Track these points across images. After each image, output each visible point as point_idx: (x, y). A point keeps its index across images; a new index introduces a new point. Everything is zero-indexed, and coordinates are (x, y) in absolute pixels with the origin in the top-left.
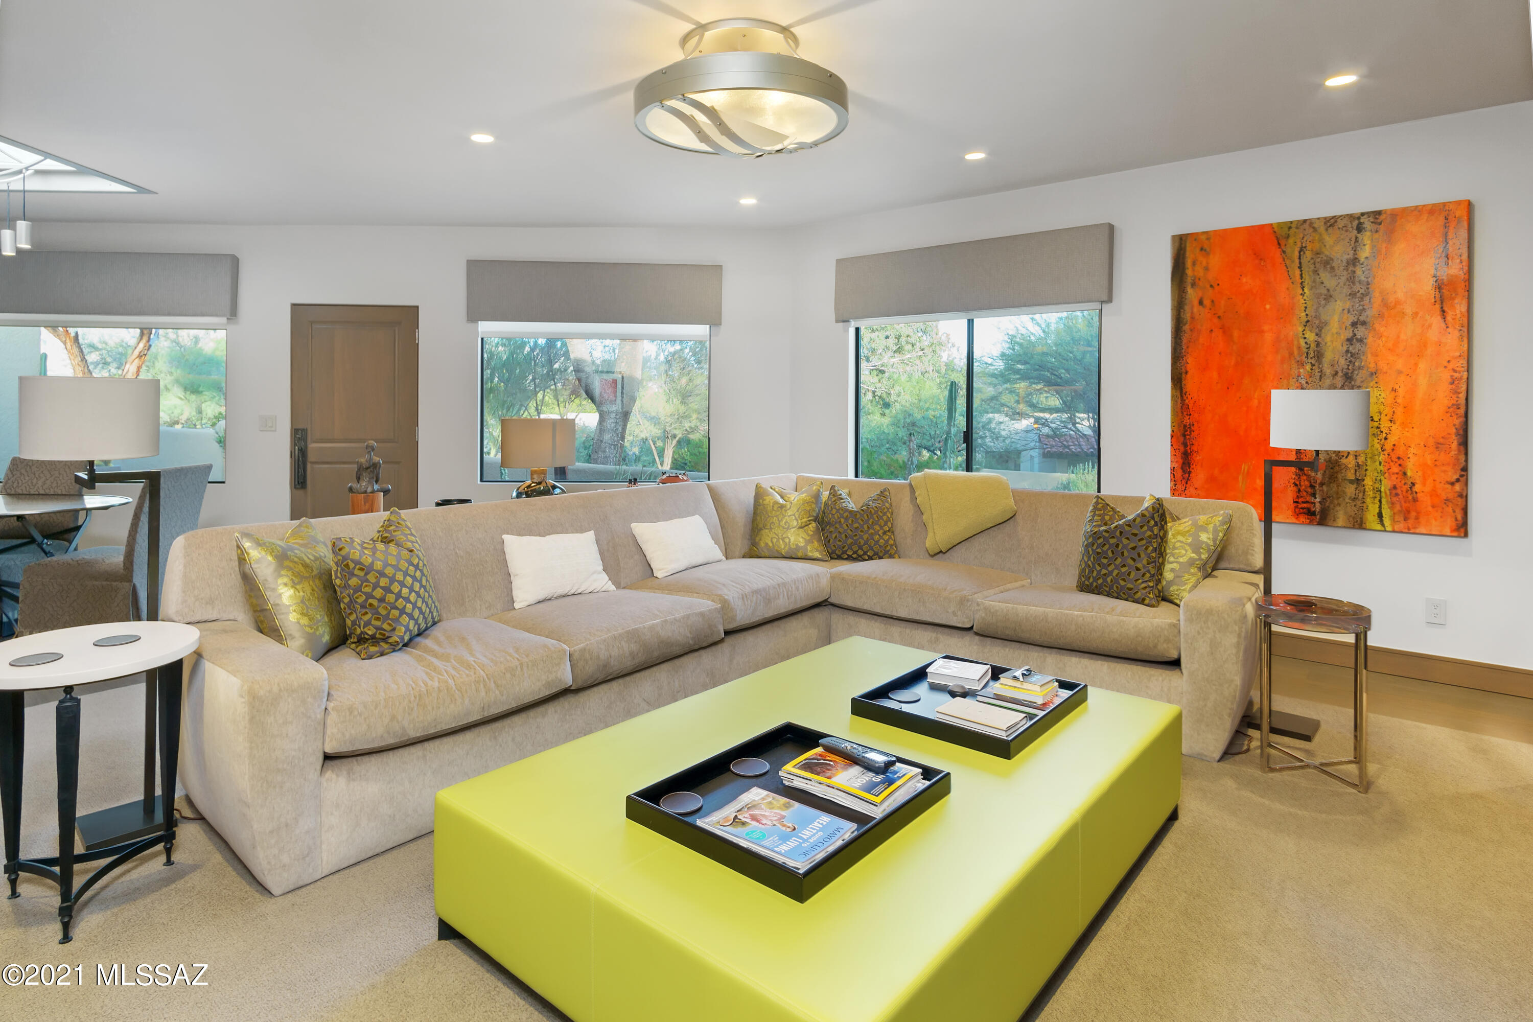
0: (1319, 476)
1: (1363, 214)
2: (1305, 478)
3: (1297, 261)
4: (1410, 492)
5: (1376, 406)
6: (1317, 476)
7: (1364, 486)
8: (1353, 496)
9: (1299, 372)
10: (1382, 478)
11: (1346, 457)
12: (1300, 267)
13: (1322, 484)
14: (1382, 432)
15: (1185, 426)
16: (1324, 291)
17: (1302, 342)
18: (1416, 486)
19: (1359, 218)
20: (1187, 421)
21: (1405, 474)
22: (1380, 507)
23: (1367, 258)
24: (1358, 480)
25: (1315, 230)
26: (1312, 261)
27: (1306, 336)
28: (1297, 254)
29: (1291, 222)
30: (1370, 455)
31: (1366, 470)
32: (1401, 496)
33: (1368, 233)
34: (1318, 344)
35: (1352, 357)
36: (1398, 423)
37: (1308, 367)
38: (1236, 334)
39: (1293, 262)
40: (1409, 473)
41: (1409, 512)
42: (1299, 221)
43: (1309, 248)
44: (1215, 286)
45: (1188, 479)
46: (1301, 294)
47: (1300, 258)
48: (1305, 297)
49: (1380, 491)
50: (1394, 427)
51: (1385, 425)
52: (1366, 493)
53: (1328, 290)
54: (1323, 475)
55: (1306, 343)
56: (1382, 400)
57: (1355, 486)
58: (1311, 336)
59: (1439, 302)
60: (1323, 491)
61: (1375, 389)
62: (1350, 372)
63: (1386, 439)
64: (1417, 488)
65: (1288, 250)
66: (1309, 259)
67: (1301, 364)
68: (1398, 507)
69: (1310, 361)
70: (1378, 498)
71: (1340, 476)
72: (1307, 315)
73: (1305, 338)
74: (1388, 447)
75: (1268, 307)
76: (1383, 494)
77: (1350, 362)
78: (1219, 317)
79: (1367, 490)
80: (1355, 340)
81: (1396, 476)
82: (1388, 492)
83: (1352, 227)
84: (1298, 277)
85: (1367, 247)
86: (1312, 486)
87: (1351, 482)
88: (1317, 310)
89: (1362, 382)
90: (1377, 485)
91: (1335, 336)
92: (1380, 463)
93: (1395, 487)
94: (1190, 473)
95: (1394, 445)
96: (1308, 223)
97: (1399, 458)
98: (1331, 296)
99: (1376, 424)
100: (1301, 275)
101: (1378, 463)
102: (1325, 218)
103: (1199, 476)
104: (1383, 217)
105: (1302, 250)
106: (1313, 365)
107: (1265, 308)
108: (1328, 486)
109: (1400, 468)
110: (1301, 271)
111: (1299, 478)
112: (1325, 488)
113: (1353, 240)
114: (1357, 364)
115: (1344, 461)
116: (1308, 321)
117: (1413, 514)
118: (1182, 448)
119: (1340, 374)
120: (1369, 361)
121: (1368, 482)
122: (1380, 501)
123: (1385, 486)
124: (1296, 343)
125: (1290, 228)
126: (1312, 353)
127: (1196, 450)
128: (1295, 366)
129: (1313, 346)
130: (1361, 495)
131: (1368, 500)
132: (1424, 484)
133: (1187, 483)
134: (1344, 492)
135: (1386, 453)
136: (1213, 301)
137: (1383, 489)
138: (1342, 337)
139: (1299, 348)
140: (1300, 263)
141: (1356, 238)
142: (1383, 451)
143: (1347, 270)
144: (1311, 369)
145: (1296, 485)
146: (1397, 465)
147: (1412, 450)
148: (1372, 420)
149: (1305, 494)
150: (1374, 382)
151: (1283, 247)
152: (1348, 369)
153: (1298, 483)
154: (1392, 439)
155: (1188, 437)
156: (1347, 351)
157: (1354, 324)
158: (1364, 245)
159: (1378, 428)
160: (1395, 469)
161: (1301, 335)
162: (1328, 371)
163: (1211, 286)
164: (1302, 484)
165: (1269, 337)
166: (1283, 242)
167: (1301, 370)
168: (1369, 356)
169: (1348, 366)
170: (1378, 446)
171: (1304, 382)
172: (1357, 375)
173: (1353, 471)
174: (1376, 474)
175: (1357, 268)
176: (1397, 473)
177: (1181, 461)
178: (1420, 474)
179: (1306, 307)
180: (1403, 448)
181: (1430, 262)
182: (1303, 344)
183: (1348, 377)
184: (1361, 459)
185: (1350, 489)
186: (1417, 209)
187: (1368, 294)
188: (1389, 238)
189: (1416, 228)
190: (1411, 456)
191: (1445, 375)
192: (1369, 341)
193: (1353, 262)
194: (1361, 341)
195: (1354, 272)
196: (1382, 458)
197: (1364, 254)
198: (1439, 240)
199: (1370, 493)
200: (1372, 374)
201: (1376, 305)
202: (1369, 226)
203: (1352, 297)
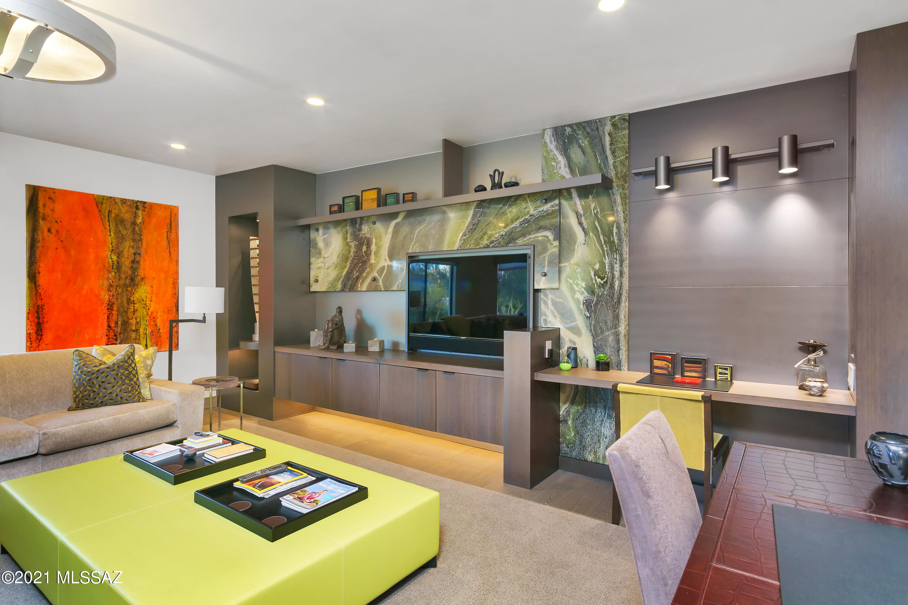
0: (119, 329)
1: (138, 201)
2: (112, 331)
3: (107, 218)
4: (158, 333)
5: (144, 294)
6: (118, 330)
7: (139, 332)
8: (135, 338)
9: (109, 276)
10: (147, 328)
11: (132, 319)
12: (109, 221)
13: (120, 334)
14: (147, 306)
15: (38, 306)
16: (121, 236)
17: (110, 260)
18: (161, 330)
19: (136, 203)
20: (40, 303)
21: (156, 325)
22: (146, 341)
23: (140, 223)
24: (136, 329)
25: (116, 203)
26: (115, 219)
27: (112, 257)
28: (107, 213)
29: (104, 196)
30: (142, 318)
31: (140, 325)
32: (155, 335)
33: (141, 211)
34: (118, 263)
35: (134, 270)
36: (153, 302)
37: (113, 274)
38: (73, 252)
39: (105, 217)
40: (158, 325)
41: (158, 342)
42: (108, 197)
43: (113, 211)
44: (59, 222)
45: (40, 339)
46: (109, 235)
47: (108, 216)
48: (111, 237)
49: (146, 334)
50: (152, 303)
51: (148, 302)
52: (140, 336)
53: (123, 235)
54: (121, 329)
55: (112, 261)
56: (147, 291)
57: (135, 333)
58: (114, 258)
59: (168, 248)
60: (121, 337)
61: (144, 286)
62: (133, 277)
63: (149, 309)
64: (161, 331)
65: (103, 211)
66: (113, 217)
67: (110, 272)
68: (153, 341)
69: (114, 271)
70: (146, 337)
71: (129, 329)
72: (112, 246)
73: (111, 258)
74: (150, 313)
75: (91, 239)
76: (148, 335)
77: (133, 272)
78: (62, 241)
79: (141, 334)
80: (135, 262)
81: (153, 326)
82: (150, 334)
83: (134, 206)
84: (108, 226)
85: (140, 217)
86: (115, 335)
87: (134, 331)
88: (117, 245)
89: (138, 282)
90: (145, 331)
91: (126, 259)
92: (146, 321)
93: (152, 332)
95: (152, 312)
96: (113, 198)
97: (154, 318)
98: (124, 238)
99: (145, 302)
100: (109, 225)
101: (145, 321)
102: (121, 199)
103: (49, 337)
104: (146, 205)
105: (110, 212)
106: (115, 273)
107: (90, 240)
108: (123, 334)
109: (155, 323)
110: (109, 223)
111: (109, 332)
112: (122, 335)
113: (134, 212)
114: (136, 273)
115: (131, 321)
116: (113, 250)
117: (159, 343)
118: (37, 321)
119: (129, 278)
120: (141, 272)
121: (141, 330)
122: (146, 339)
123: (148, 332)
124: (107, 260)
125: (103, 199)
126: (115, 267)
127: (45, 321)
128: (106, 272)
129: (116, 263)
130: (138, 337)
131: (141, 339)
132: (164, 329)
134: (131, 337)
135: (149, 316)
136: (57, 231)
137: (147, 333)
138: (129, 260)
139: (109, 263)
140: (109, 219)
141: (136, 212)
142: (148, 315)
143: (131, 227)
144: (115, 275)
145: (107, 335)
146: (153, 321)
147: (159, 314)
148: (143, 301)
149: (112, 339)
150: (144, 282)
151: (99, 208)
152: (132, 276)
153: (108, 334)
154: (151, 309)
155: (40, 313)
156: (132, 267)
157: (135, 254)
158: (139, 216)
159: (145, 304)
160: (152, 323)
161: (109, 256)
162: (123, 276)
163: (56, 222)
164: (110, 334)
165: (92, 256)
166: (99, 206)
167: (110, 275)
168: (142, 270)
169: (132, 274)
170: (145, 313)
171: (111, 281)
172: (136, 279)
173: (134, 326)
174: (144, 326)
175: (136, 227)
176: (153, 325)
177: (35, 328)
178: (162, 324)
179: (112, 242)
180: (155, 313)
181: (165, 230)
182: (111, 262)
183: (132, 280)
184: (138, 320)
185: (133, 335)
186: (160, 205)
187: (141, 240)
188: (149, 215)
189: (160, 213)
190: (158, 316)
191: (171, 280)
192: (141, 263)
193: (134, 223)
194: (138, 262)
195: (134, 228)
196: (147, 318)
197: (139, 220)
198: (168, 221)
199: (142, 336)
200: (143, 279)
201: (144, 246)
202: (141, 208)
203: (134, 240)
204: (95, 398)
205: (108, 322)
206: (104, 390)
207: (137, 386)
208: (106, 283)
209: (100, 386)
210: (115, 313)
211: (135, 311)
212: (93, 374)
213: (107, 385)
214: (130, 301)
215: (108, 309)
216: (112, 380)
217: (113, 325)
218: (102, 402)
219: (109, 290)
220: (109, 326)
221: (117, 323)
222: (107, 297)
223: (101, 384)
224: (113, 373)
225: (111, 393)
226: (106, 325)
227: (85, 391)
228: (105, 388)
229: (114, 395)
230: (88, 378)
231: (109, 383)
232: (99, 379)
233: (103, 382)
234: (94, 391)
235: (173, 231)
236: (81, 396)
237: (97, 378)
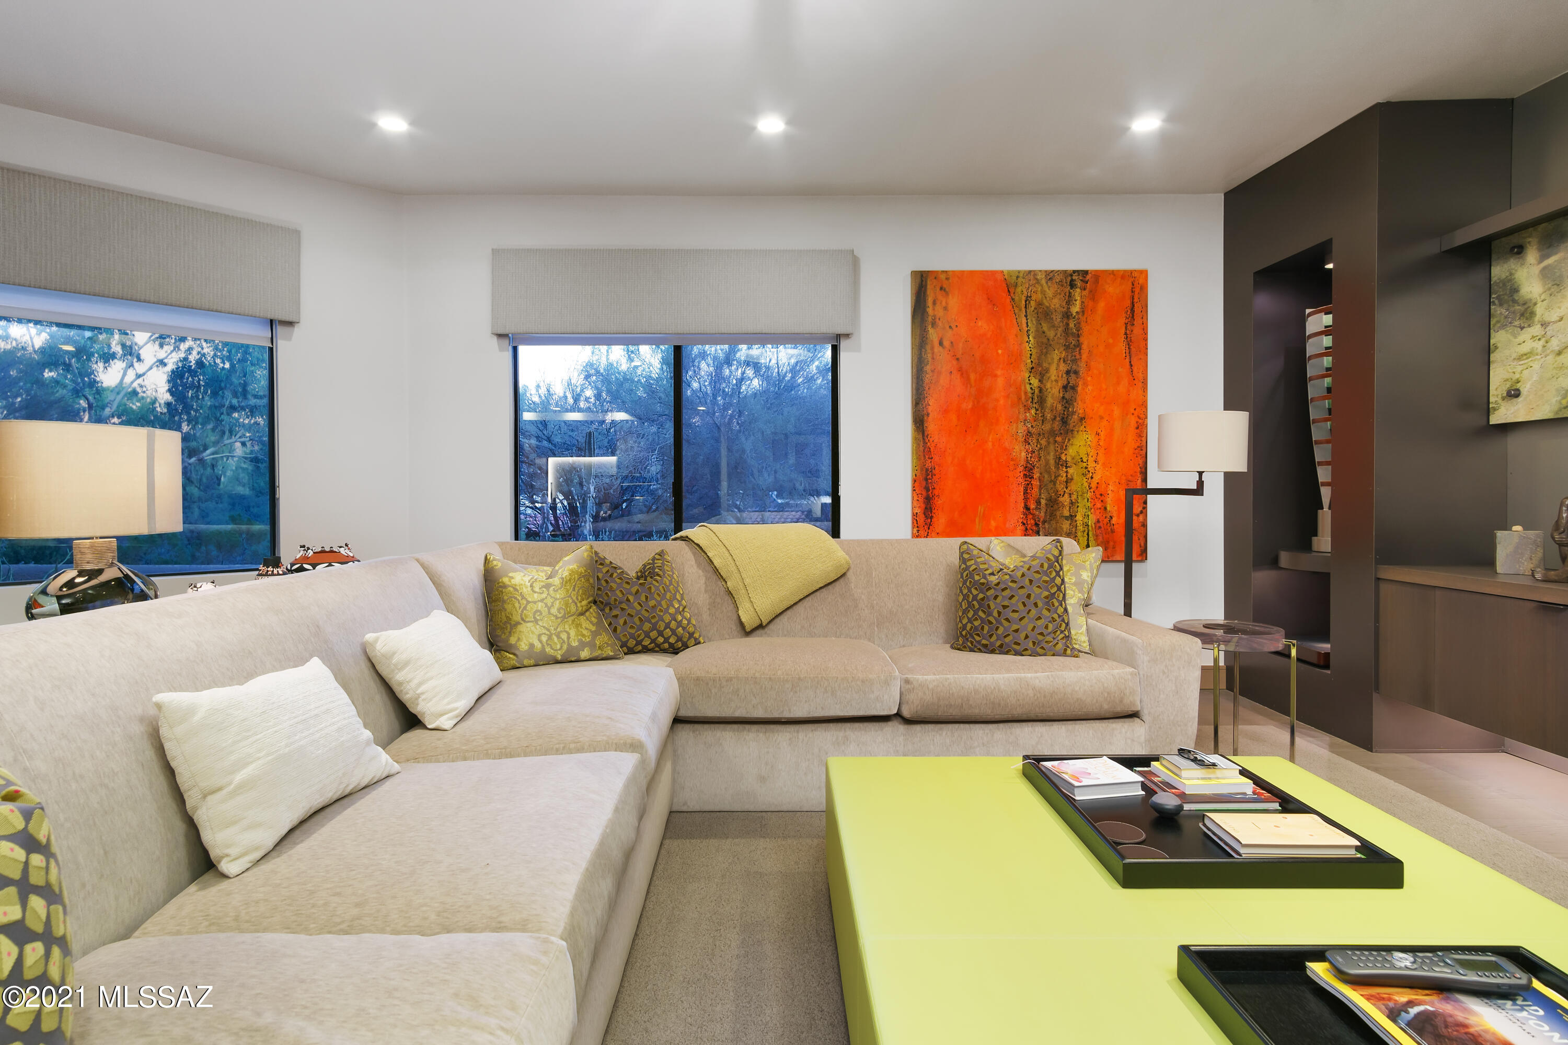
0: (1042, 514)
1: (1074, 272)
2: (1031, 516)
3: (1024, 310)
4: (1109, 524)
5: (1084, 448)
6: (1041, 515)
7: (1076, 521)
8: (1068, 531)
9: (1026, 416)
10: (1089, 513)
11: (1063, 496)
12: (1026, 316)
13: (1044, 522)
14: (1089, 472)
15: (927, 470)
16: (1045, 340)
17: (1028, 387)
18: (1114, 519)
19: (1071, 275)
20: (929, 465)
21: (1105, 509)
22: (1088, 539)
23: (1077, 312)
24: (1071, 516)
25: (1038, 281)
26: (1036, 311)
27: (1031, 382)
28: (1023, 302)
29: (1019, 272)
30: (1080, 493)
31: (1078, 507)
32: (1103, 529)
33: (1078, 290)
34: (1041, 390)
35: (1067, 402)
36: (1100, 463)
37: (1033, 411)
38: (973, 377)
39: (1020, 310)
40: (1108, 509)
41: (1108, 542)
42: (1025, 271)
43: (1033, 298)
44: (954, 327)
45: (930, 525)
46: (1027, 342)
47: (1026, 307)
48: (1030, 345)
49: (1088, 526)
50: (1098, 467)
51: (1091, 464)
52: (1078, 528)
53: (1048, 339)
54: (1046, 513)
55: (1031, 388)
56: (1089, 443)
57: (1069, 522)
58: (1035, 382)
59: (1128, 357)
60: (1045, 528)
61: (1084, 433)
62: (1066, 416)
63: (1092, 478)
64: (1114, 521)
65: (1017, 298)
66: (1033, 308)
67: (1027, 409)
68: (1100, 539)
69: (1034, 406)
70: (1086, 532)
71: (1058, 513)
72: (1032, 362)
73: (1030, 384)
74: (1094, 485)
75: (1000, 351)
76: (1090, 528)
77: (1065, 407)
78: (958, 359)
79: (1078, 525)
80: (1069, 388)
81: (1099, 511)
82: (1093, 525)
83: (1066, 283)
84: (1025, 325)
85: (1078, 303)
86: (1037, 525)
87: (1067, 518)
88: (1039, 358)
89: (1074, 426)
90: (1086, 520)
91: (1054, 383)
92: (1088, 500)
93: (1098, 521)
94: (932, 517)
95: (1098, 483)
96: (1032, 274)
97: (1101, 495)
98: (1050, 345)
99: (1085, 465)
100: (1027, 323)
101: (1086, 500)
102: (1046, 271)
103: (941, 520)
104: (1088, 277)
105: (1028, 299)
106: (1037, 410)
107: (998, 353)
108: (1049, 523)
109: (1102, 504)
110: (1027, 319)
111: (1026, 517)
112: (1047, 525)
113: (1067, 294)
114: (1070, 409)
115: (1061, 499)
116: (1032, 368)
117: (1111, 544)
118: (924, 493)
119: (1058, 419)
120: (1079, 408)
121: (1079, 518)
122: (1088, 535)
123: (1091, 521)
124: (1023, 388)
125: (1018, 277)
126: (1036, 399)
127: (937, 494)
128: (1022, 410)
129: (1037, 391)
130: (1074, 530)
131: (1079, 534)
132: (1119, 517)
133: (929, 529)
134: (1062, 529)
135: (1092, 490)
136: (952, 343)
137: (1090, 524)
138: (1059, 384)
139: (1026, 393)
140: (1026, 312)
141: (1070, 293)
142: (1090, 488)
143: (1063, 322)
144: (1036, 414)
145: (1024, 524)
146: (1100, 501)
147: (1111, 488)
148: (1082, 461)
149: (1031, 531)
150: (1083, 426)
151: (1012, 295)
152: (1064, 414)
153: (1025, 522)
154: (1097, 478)
155: (930, 481)
156: (1063, 397)
157: (1068, 373)
158: (1076, 300)
159: (1086, 468)
160: (1099, 505)
161: (1027, 381)
162: (1049, 416)
163: (950, 327)
164: (1029, 522)
165: (1000, 381)
166: (1012, 290)
167: (1028, 415)
168: (1080, 402)
169: (1064, 411)
170: (1086, 484)
171: (1030, 426)
172: (1071, 420)
173: (1068, 508)
174: (1085, 510)
175: (1071, 321)
176: (1100, 509)
177: (923, 506)
178: (1116, 508)
179: (1031, 355)
180: (1104, 486)
181: (1122, 321)
182: (1029, 390)
183: (1064, 422)
184: (1074, 497)
185: (1066, 525)
186: (1113, 273)
187: (1079, 345)
188: (1093, 296)
189: (1112, 289)
190: (1109, 492)
191: (1133, 421)
192: (1079, 389)
193: (1067, 315)
194: (1074, 388)
195: (1068, 324)
196: (1089, 495)
197: (1075, 309)
198: (1128, 303)
199: (1081, 528)
200: (1082, 419)
201: (1084, 356)
202: (1079, 284)
203: (1067, 347)
204: (991, 636)
205: (1026, 499)
206: (1006, 624)
207: (1064, 625)
208: (1021, 430)
209: (999, 613)
210: (1036, 483)
211: (1068, 481)
212: (990, 589)
213: (1011, 614)
214: (1061, 463)
215: (1025, 475)
216: (1021, 607)
217: (1033, 506)
218: (1001, 646)
219: (1026, 442)
220: (1027, 508)
221: (1038, 502)
222: (1023, 454)
223: (1001, 610)
224: (1022, 592)
225: (1016, 631)
226: (1023, 505)
227: (976, 619)
228: (1007, 620)
229: (1023, 636)
230: (981, 596)
231: (1014, 611)
232: (998, 600)
233: (1005, 607)
234: (990, 623)
235: (1138, 322)
236: (969, 626)
237: (996, 597)
